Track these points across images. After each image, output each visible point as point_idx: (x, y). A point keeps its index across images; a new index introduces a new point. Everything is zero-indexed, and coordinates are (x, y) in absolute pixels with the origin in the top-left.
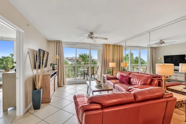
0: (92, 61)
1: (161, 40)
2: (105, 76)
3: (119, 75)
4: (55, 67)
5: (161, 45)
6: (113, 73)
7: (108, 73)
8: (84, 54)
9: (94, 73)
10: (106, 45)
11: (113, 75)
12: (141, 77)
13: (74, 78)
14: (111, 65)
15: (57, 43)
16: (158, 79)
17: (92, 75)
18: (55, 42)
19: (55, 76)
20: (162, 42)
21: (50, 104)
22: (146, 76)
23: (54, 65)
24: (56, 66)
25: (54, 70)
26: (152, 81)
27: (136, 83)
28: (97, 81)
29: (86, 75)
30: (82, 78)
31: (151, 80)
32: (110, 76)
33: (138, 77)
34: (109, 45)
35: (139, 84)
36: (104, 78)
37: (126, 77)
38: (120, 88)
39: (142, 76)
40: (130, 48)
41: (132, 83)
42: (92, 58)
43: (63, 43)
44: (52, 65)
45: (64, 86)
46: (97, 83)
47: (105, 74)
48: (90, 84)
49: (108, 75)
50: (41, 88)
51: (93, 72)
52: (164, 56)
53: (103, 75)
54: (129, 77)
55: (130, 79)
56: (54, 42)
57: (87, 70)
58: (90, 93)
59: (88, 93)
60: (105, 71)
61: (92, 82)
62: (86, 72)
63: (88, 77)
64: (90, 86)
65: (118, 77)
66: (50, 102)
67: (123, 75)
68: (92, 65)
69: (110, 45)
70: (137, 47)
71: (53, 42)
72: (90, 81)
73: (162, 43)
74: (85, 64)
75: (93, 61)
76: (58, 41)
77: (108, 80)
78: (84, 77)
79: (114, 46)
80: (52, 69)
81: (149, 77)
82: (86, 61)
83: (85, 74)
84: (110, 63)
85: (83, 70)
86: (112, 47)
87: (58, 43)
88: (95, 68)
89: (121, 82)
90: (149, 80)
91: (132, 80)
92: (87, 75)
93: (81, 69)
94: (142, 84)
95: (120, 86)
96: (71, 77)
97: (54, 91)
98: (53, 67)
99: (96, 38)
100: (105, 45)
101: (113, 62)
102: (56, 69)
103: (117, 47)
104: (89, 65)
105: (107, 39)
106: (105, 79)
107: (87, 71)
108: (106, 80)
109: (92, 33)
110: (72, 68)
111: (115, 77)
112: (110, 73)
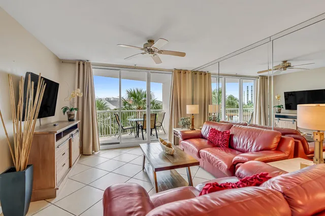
0: (151, 103)
1: (285, 62)
2: (179, 131)
3: (207, 130)
4: (74, 115)
5: (283, 72)
6: (193, 125)
7: (184, 126)
8: (137, 91)
9: (156, 125)
10: (180, 71)
11: (193, 129)
12: (257, 134)
13: (117, 136)
14: (190, 109)
15: (79, 65)
16: (295, 138)
17: (151, 129)
18: (75, 63)
19: (72, 135)
20: (286, 65)
21: (53, 201)
22: (268, 132)
23: (71, 110)
24: (75, 112)
25: (71, 120)
26: (282, 141)
27: (245, 147)
28: (164, 144)
29: (140, 130)
30: (133, 134)
31: (279, 140)
32: (188, 131)
33: (249, 133)
34: (185, 72)
35: (254, 148)
36: (177, 135)
37: (223, 133)
38: (213, 158)
39: (259, 132)
40: (223, 79)
41: (236, 145)
42: (153, 99)
43: (92, 67)
44: (68, 111)
45: (95, 153)
46: (163, 148)
47: (178, 127)
48: (149, 150)
49: (184, 130)
50: (28, 166)
51: (155, 123)
52: (285, 93)
53: (174, 129)
54: (229, 133)
55: (231, 137)
56: (73, 62)
57: (142, 119)
58: (148, 168)
59: (144, 168)
60: (178, 121)
61: (152, 144)
62: (141, 124)
63: (144, 133)
64: (149, 154)
65: (204, 134)
66: (54, 196)
67: (216, 129)
68: (152, 111)
69: (187, 72)
70: (236, 76)
71: (70, 63)
72: (149, 144)
73: (287, 67)
74: (139, 108)
75: (153, 103)
76: (81, 60)
77: (185, 139)
78: (138, 134)
79: (195, 73)
80: (67, 119)
81: (274, 135)
82: (141, 103)
83: (139, 128)
84: (187, 106)
85: (135, 120)
86: (190, 75)
87: (82, 66)
88: (157, 116)
89: (213, 144)
90: (275, 141)
91: (235, 139)
92: (142, 129)
93: (132, 119)
94: (260, 148)
95: (212, 153)
96: (112, 133)
97: (70, 167)
98: (69, 115)
99: (160, 52)
100: (177, 71)
101: (193, 104)
102: (75, 118)
103: (200, 76)
104: (146, 110)
105: (183, 55)
106: (178, 138)
107: (142, 122)
108: (181, 139)
109: (151, 42)
110: (114, 116)
111: (199, 133)
112: (187, 125)
